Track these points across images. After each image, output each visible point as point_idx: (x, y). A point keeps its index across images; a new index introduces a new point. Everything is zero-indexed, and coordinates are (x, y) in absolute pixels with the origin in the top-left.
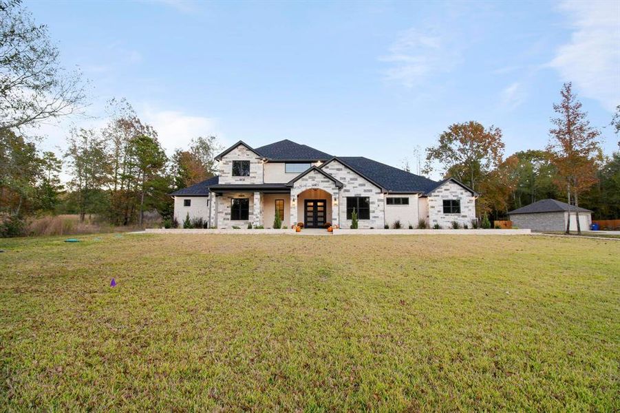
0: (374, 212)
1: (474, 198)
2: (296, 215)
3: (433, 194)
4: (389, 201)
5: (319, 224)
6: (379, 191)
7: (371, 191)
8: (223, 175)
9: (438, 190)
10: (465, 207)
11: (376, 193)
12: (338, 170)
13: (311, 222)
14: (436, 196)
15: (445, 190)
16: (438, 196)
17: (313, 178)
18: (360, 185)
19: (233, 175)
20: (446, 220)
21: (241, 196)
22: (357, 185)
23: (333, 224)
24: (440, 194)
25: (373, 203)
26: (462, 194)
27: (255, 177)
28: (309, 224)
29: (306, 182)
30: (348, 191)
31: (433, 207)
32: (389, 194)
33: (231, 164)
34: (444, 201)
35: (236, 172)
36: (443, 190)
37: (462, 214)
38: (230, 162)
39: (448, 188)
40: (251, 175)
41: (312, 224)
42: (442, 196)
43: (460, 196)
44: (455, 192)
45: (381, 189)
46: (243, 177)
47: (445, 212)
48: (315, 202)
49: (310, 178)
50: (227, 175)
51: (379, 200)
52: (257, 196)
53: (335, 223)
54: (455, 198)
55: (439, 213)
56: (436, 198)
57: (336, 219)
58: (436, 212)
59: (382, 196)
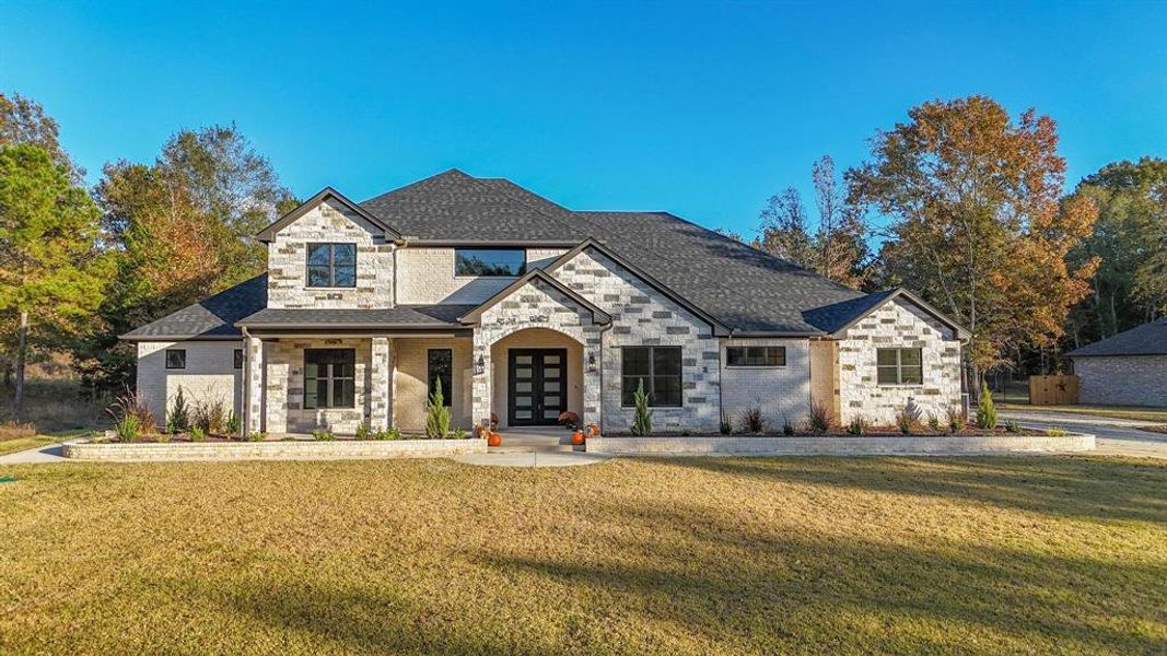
0: (692, 386)
1: (956, 345)
2: (487, 398)
3: (851, 332)
4: (734, 357)
5: (548, 415)
6: (708, 330)
7: (685, 331)
8: (282, 283)
9: (864, 321)
10: (934, 367)
11: (701, 337)
12: (599, 274)
13: (526, 408)
14: (860, 338)
15: (884, 321)
16: (866, 337)
17: (533, 302)
18: (657, 315)
19: (310, 284)
20: (883, 401)
21: (334, 341)
22: (649, 315)
23: (586, 423)
24: (872, 333)
25: (691, 362)
26: (926, 332)
27: (371, 290)
28: (520, 415)
29: (515, 311)
30: (625, 331)
31: (850, 368)
32: (734, 337)
33: (303, 252)
34: (880, 352)
35: (316, 277)
36: (877, 321)
37: (928, 385)
38: (301, 245)
39: (891, 315)
40: (361, 283)
41: (528, 415)
42: (876, 339)
43: (922, 337)
44: (912, 328)
45: (712, 326)
46: (337, 290)
47: (880, 381)
48: (538, 355)
49: (524, 300)
50: (290, 283)
51: (708, 356)
52: (381, 347)
53: (590, 419)
54: (908, 345)
55: (866, 384)
56: (860, 343)
57: (592, 410)
58: (859, 381)
59: (715, 345)
